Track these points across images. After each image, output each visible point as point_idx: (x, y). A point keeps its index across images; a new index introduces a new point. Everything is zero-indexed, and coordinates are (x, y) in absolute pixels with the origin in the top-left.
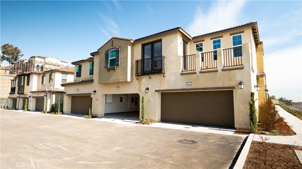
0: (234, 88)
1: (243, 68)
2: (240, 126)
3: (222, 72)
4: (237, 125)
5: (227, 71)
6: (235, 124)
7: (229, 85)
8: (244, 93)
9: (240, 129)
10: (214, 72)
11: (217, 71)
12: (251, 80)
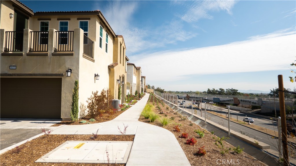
0: (62, 75)
1: (72, 55)
2: (66, 117)
3: (52, 56)
4: (63, 115)
5: (57, 56)
6: (61, 115)
7: (58, 72)
8: (71, 81)
9: (66, 119)
10: (43, 56)
11: (47, 55)
12: (79, 68)
